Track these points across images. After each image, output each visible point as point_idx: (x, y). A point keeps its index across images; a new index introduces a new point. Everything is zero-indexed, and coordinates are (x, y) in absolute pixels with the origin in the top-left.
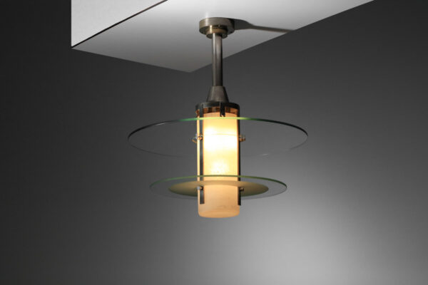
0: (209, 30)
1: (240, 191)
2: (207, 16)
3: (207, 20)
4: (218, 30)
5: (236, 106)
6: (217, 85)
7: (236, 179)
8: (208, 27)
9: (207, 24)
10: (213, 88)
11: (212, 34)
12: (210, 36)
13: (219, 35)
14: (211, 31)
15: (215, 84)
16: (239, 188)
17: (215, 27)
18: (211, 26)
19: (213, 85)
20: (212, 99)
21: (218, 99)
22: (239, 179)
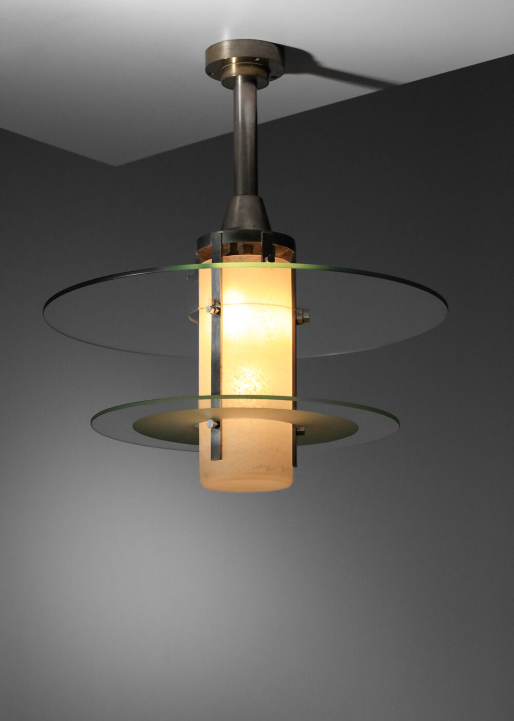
0: (229, 68)
1: (298, 434)
2: (226, 37)
3: (226, 46)
4: (251, 70)
5: (288, 242)
6: (245, 194)
7: (289, 405)
8: (227, 62)
9: (225, 54)
10: (238, 199)
11: (235, 79)
12: (230, 84)
13: (250, 80)
14: (234, 69)
15: (240, 192)
16: (295, 427)
17: (244, 61)
18: (234, 60)
19: (235, 194)
20: (234, 224)
21: (249, 225)
22: (295, 406)
